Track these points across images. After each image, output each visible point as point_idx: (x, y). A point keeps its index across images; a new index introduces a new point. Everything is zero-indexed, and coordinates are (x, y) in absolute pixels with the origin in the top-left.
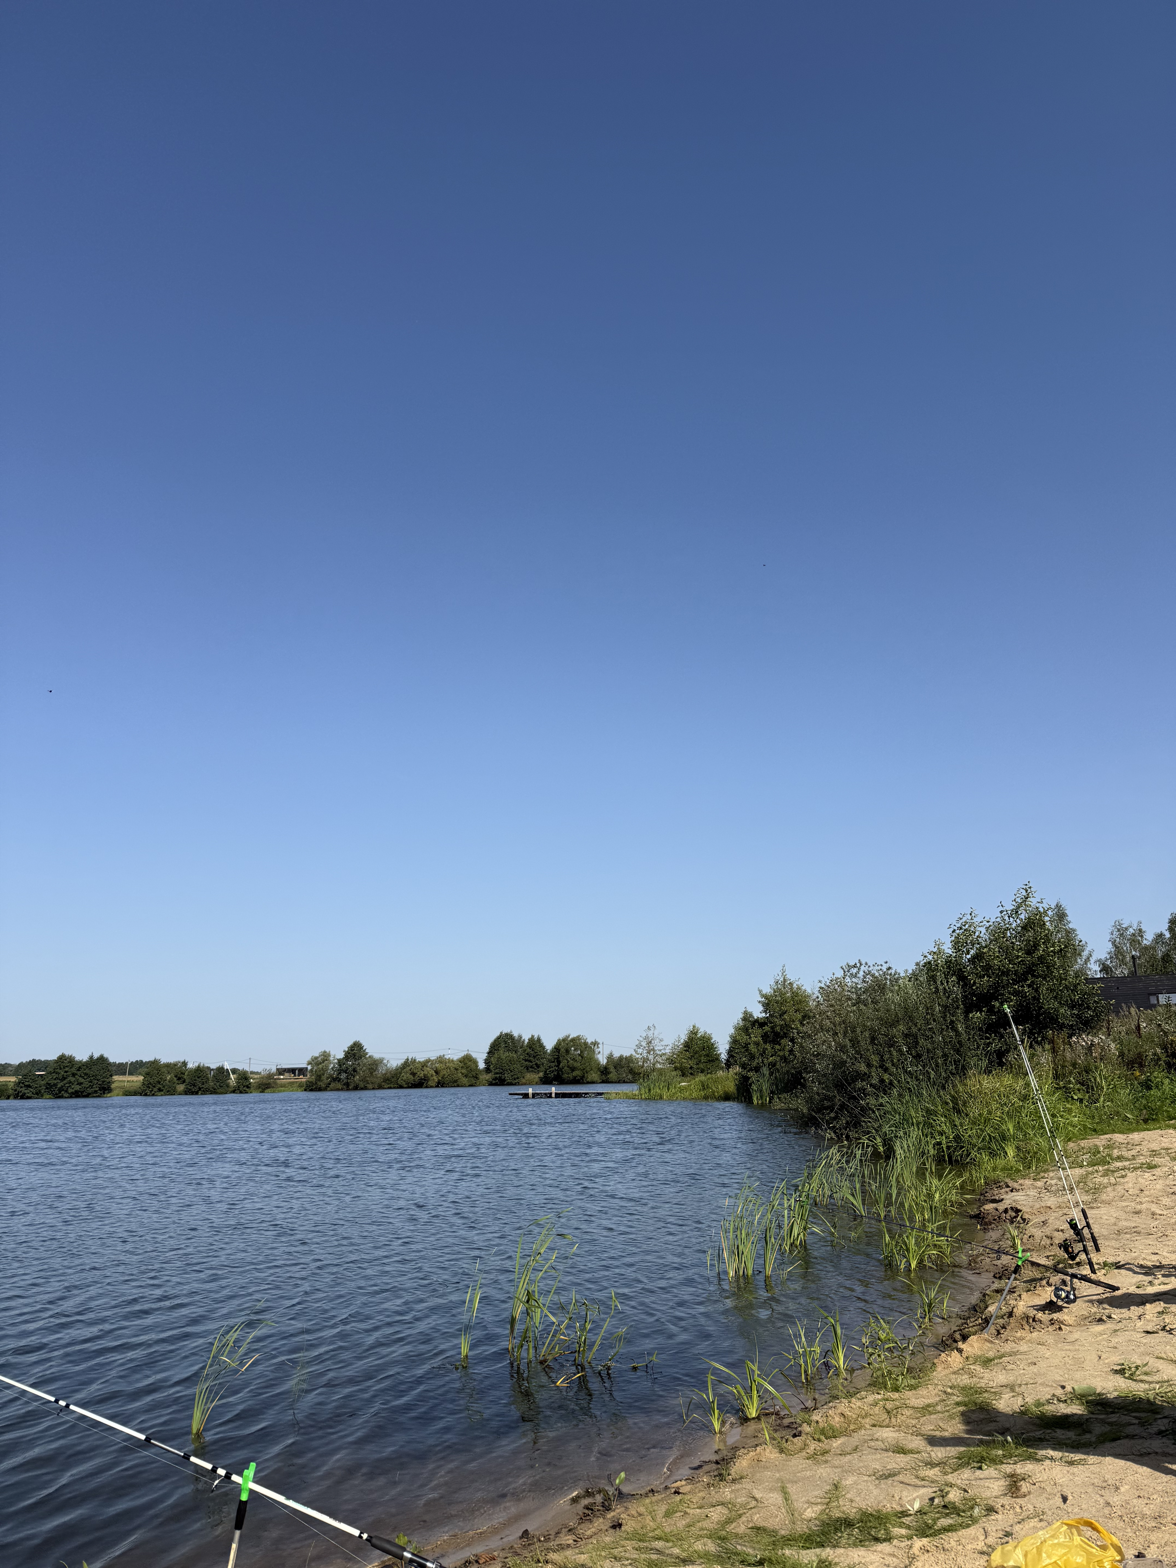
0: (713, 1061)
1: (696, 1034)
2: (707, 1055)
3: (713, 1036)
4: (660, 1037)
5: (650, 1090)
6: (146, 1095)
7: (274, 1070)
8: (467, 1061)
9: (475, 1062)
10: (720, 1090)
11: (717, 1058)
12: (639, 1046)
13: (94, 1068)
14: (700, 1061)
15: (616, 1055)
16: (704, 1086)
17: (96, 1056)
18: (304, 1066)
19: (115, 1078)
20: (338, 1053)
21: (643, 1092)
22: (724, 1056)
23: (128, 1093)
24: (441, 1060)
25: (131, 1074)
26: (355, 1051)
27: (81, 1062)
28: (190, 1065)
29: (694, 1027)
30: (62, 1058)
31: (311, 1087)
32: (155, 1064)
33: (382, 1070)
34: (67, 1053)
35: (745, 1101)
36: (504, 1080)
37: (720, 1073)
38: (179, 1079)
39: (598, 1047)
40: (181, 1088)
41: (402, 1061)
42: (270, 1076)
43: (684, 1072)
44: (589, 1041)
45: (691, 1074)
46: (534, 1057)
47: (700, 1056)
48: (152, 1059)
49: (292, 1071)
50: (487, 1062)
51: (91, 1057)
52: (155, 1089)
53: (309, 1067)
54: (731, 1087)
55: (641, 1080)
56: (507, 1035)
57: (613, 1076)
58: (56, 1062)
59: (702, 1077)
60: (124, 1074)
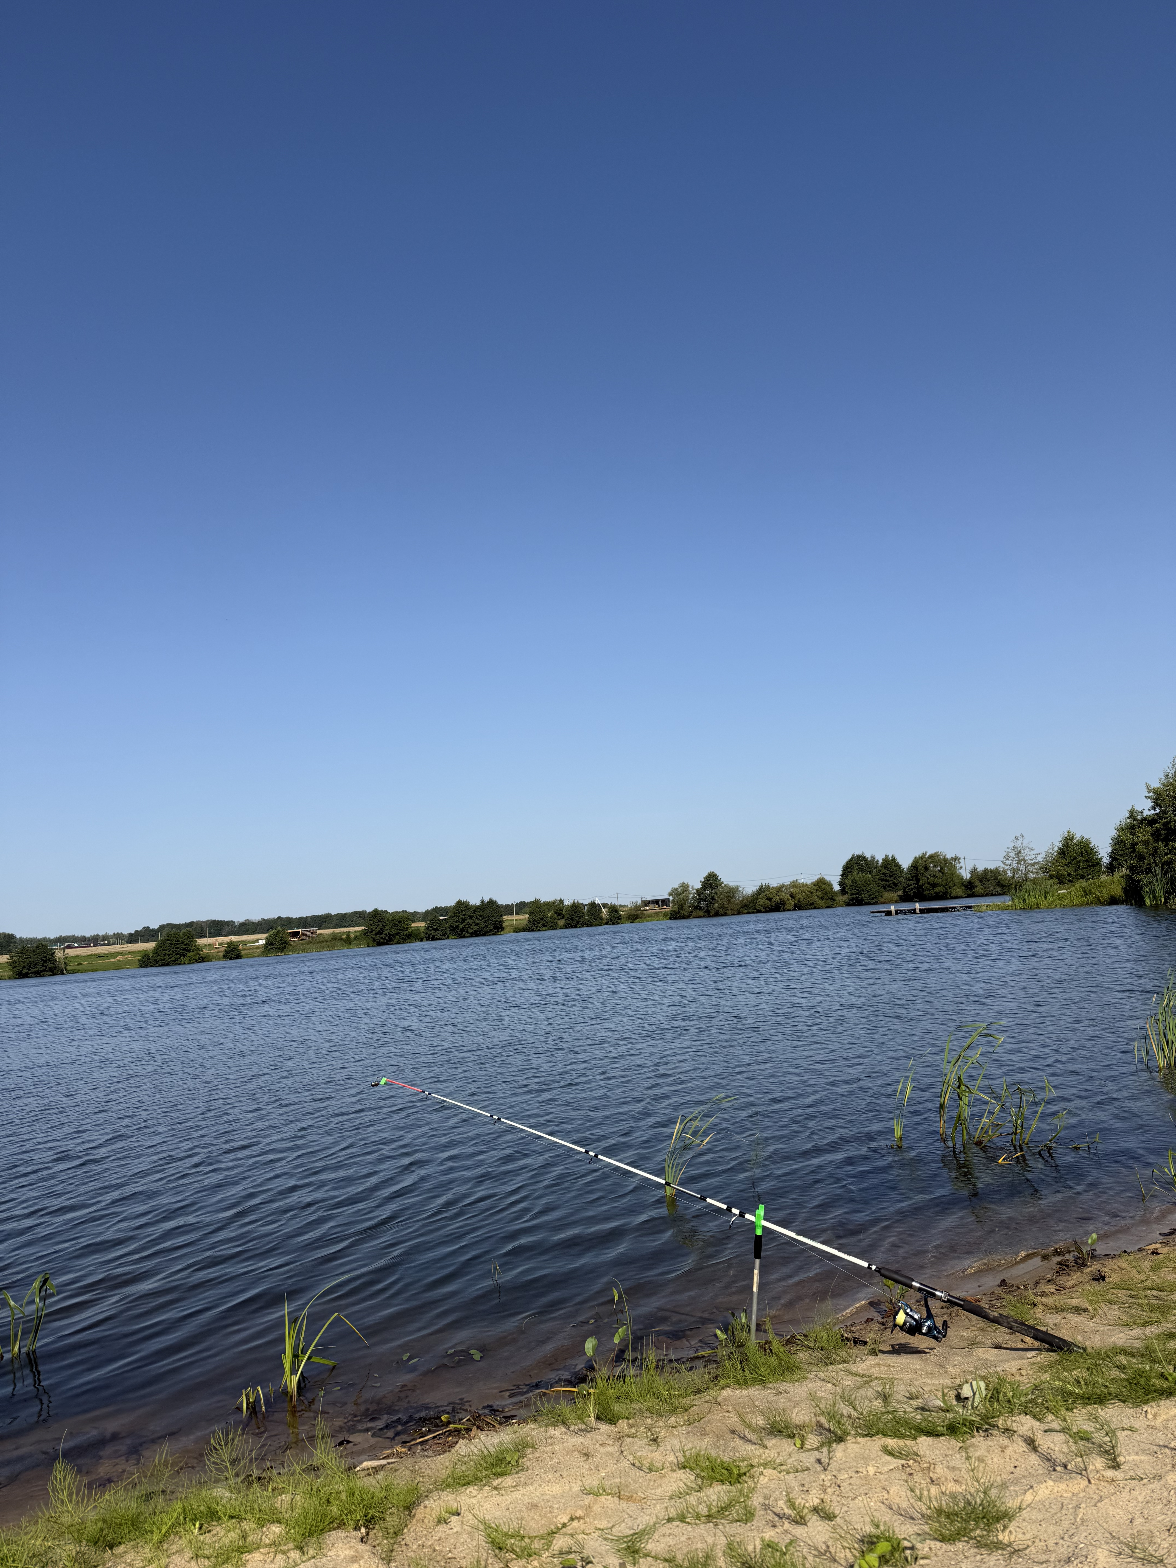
0: (1093, 866)
1: (1071, 839)
2: (1087, 861)
3: (1092, 840)
4: (1031, 846)
5: (1024, 900)
6: (533, 930)
7: (640, 902)
8: (821, 885)
9: (830, 885)
10: (1105, 894)
11: (1098, 863)
12: (1007, 857)
13: (487, 910)
14: (1079, 868)
15: (980, 868)
16: (1086, 893)
17: (486, 900)
18: (667, 897)
19: (505, 917)
20: (696, 884)
21: (1016, 901)
22: (1106, 860)
23: (518, 930)
24: (794, 884)
25: (517, 913)
26: (711, 881)
27: (475, 906)
28: (566, 903)
29: (1069, 832)
30: (459, 903)
31: (676, 915)
32: (536, 902)
33: (738, 897)
34: (463, 899)
35: (1136, 904)
36: (862, 900)
37: (1104, 877)
38: (559, 915)
39: (959, 862)
40: (561, 922)
41: (758, 888)
42: (637, 908)
43: (1061, 880)
44: (949, 857)
45: (1070, 881)
46: (891, 876)
47: (1079, 862)
48: (533, 899)
49: (656, 902)
50: (841, 884)
51: (483, 901)
52: (540, 925)
53: (671, 898)
54: (1117, 890)
55: (1013, 891)
56: (859, 857)
57: (979, 889)
58: (455, 907)
59: (1083, 883)
60: (512, 914)
